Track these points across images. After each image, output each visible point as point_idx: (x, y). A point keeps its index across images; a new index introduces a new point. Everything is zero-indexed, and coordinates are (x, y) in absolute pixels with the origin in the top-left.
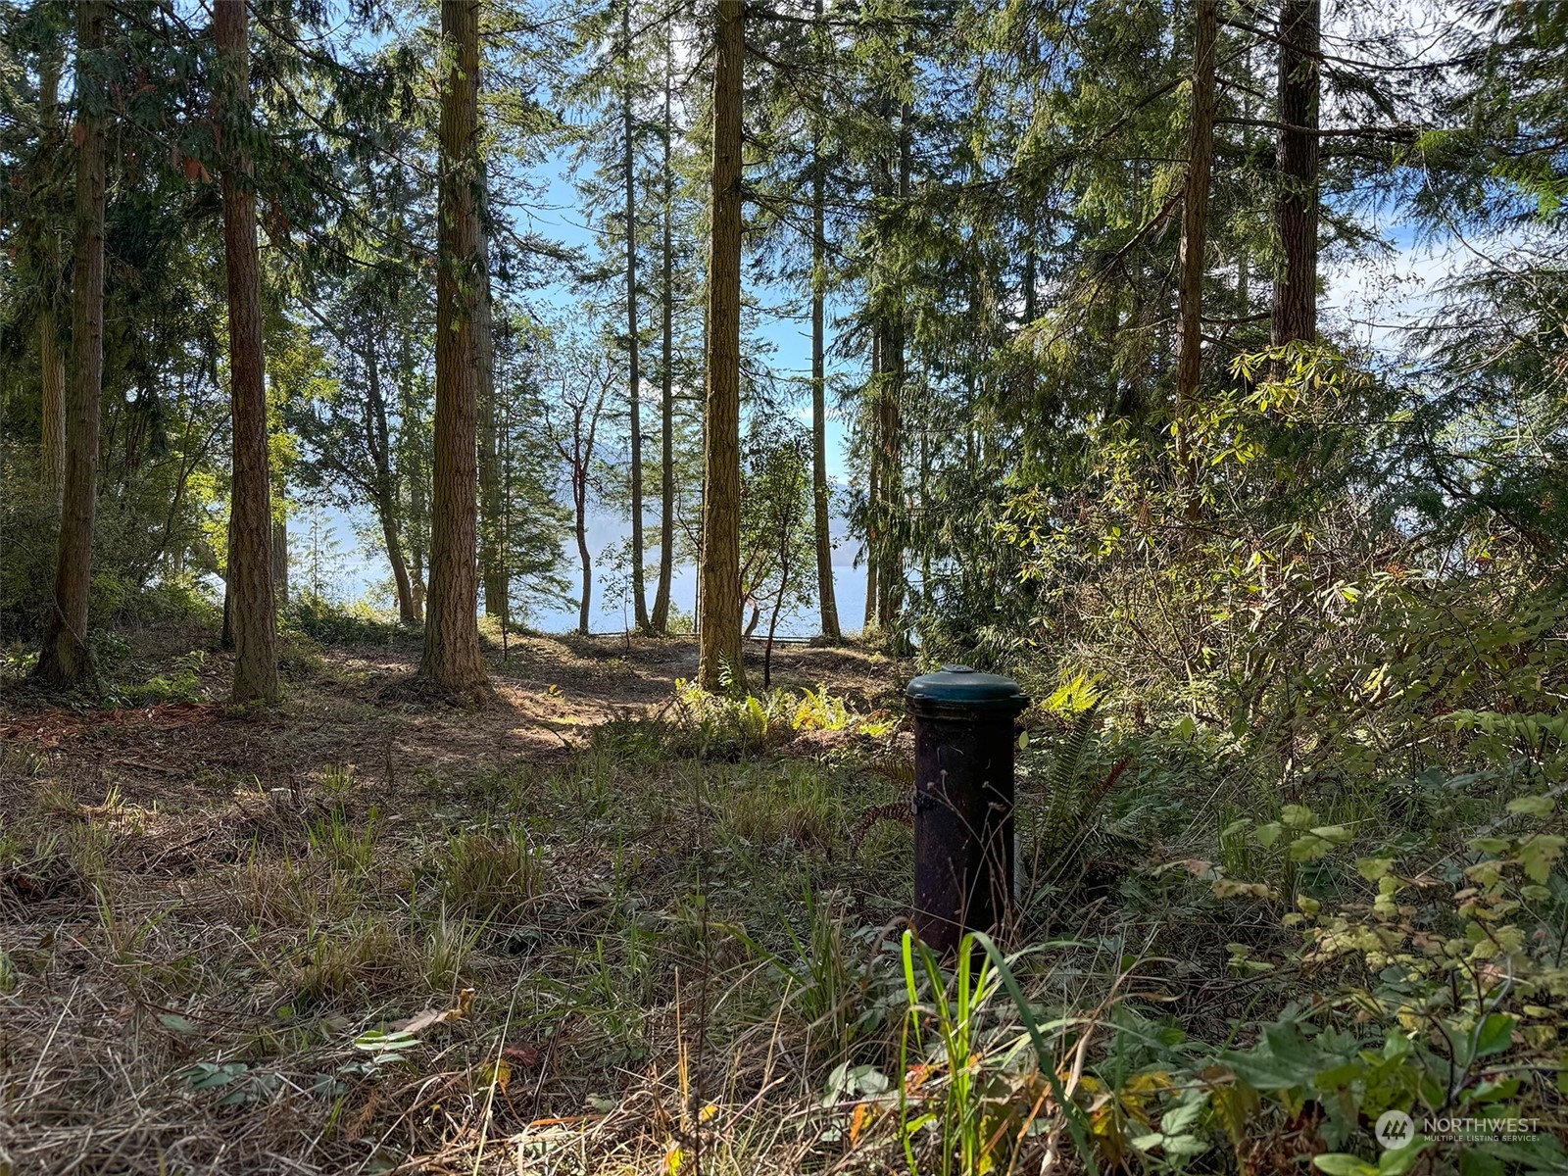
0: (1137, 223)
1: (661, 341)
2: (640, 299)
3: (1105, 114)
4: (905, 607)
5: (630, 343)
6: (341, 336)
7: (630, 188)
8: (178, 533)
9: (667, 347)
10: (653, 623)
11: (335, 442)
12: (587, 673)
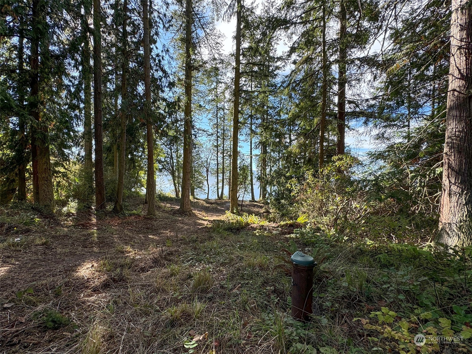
0: (311, 128)
1: (222, 146)
2: (219, 138)
3: (306, 108)
4: (267, 196)
5: (217, 146)
6: (166, 146)
7: (217, 119)
8: (137, 181)
9: (223, 147)
10: (221, 198)
11: (165, 165)
12: (209, 207)
